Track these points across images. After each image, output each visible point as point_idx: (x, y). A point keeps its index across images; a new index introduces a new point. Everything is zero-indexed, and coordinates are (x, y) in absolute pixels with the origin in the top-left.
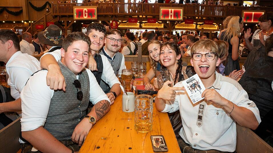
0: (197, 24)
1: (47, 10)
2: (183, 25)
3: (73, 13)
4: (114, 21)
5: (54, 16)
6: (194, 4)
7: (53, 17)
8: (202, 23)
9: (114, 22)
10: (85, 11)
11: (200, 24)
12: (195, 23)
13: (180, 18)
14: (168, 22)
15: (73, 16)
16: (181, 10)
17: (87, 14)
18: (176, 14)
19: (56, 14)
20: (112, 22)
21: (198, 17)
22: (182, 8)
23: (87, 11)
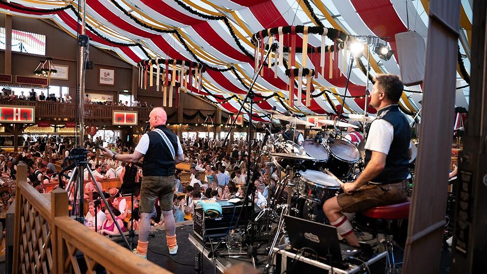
0: (56, 127)
2: (36, 128)
8: (62, 125)
11: (59, 127)
12: (53, 125)
13: (31, 119)
14: (12, 125)
16: (32, 110)
18: (25, 115)
21: (57, 119)
22: (33, 107)
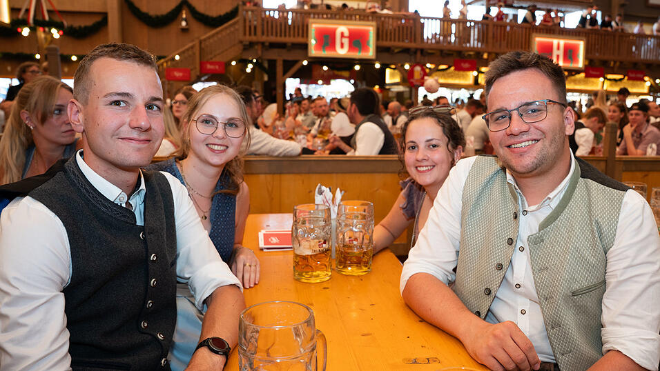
1: (184, 24)
3: (307, 36)
4: (418, 64)
5: (247, 43)
6: (605, 31)
7: (244, 45)
9: (418, 69)
10: (342, 34)
15: (305, 46)
16: (581, 45)
17: (346, 41)
19: (254, 38)
20: (412, 67)
23: (347, 34)
